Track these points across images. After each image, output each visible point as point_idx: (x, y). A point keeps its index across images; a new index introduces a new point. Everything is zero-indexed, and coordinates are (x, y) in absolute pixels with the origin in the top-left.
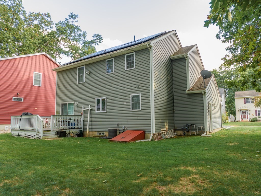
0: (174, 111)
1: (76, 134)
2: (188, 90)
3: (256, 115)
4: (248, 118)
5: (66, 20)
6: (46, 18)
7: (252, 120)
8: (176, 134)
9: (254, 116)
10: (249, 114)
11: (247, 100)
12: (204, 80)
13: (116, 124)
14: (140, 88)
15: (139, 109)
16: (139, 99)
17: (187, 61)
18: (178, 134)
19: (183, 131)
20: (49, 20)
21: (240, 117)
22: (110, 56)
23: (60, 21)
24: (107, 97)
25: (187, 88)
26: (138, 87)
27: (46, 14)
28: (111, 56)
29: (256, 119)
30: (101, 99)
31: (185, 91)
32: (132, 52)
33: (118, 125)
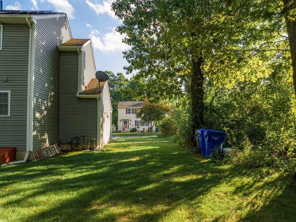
0: (59, 119)
2: (79, 94)
4: (128, 128)
7: (132, 131)
8: (60, 149)
9: (134, 127)
10: (130, 124)
11: (128, 111)
12: (99, 83)
14: (9, 82)
16: (8, 98)
17: (79, 56)
18: (63, 149)
19: (70, 145)
21: (122, 127)
25: (78, 91)
26: (6, 80)
31: (75, 94)
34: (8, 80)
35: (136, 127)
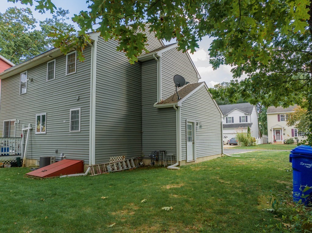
0: (141, 133)
1: (10, 163)
3: (293, 136)
4: (282, 140)
5: (53, 18)
6: (27, 14)
7: (287, 142)
9: (291, 137)
10: (284, 134)
11: (281, 117)
12: (176, 89)
13: (55, 150)
14: (80, 100)
15: (78, 130)
16: (79, 115)
17: (158, 62)
20: (30, 17)
21: (273, 137)
22: (48, 56)
23: (47, 19)
24: (47, 113)
27: (25, 10)
28: (51, 57)
29: (292, 140)
30: (41, 115)
31: (152, 105)
32: (73, 51)
33: (57, 152)
34: (79, 99)
35: (293, 137)
